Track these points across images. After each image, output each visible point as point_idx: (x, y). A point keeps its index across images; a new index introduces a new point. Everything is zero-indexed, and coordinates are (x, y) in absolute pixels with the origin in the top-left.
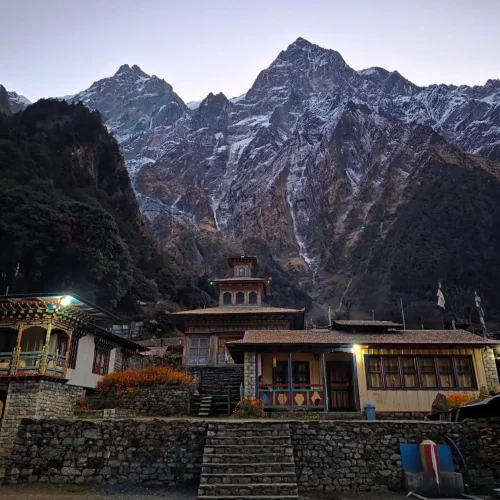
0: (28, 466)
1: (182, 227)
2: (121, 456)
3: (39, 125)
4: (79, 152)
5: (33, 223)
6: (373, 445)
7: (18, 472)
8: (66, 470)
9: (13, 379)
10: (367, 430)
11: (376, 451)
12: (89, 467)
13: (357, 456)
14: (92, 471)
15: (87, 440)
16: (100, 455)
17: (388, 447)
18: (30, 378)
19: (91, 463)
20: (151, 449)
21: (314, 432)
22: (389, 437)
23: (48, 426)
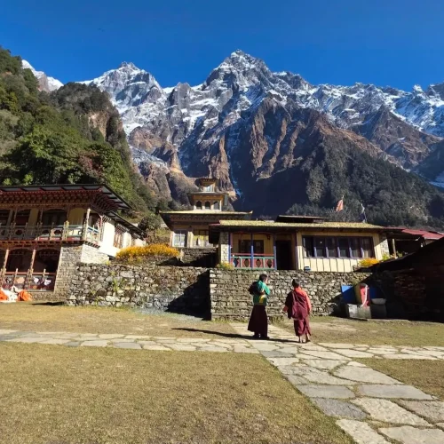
0: (82, 294)
1: (158, 169)
2: (148, 290)
3: (68, 99)
4: (94, 117)
5: (67, 155)
6: (323, 287)
7: (75, 298)
8: (108, 298)
9: (64, 242)
10: (319, 277)
11: (326, 291)
12: (125, 296)
13: (313, 293)
14: (128, 299)
15: (124, 278)
16: (133, 288)
17: (333, 288)
18: (75, 242)
19: (127, 294)
20: (169, 285)
21: (283, 277)
22: (333, 281)
23: (95, 268)
